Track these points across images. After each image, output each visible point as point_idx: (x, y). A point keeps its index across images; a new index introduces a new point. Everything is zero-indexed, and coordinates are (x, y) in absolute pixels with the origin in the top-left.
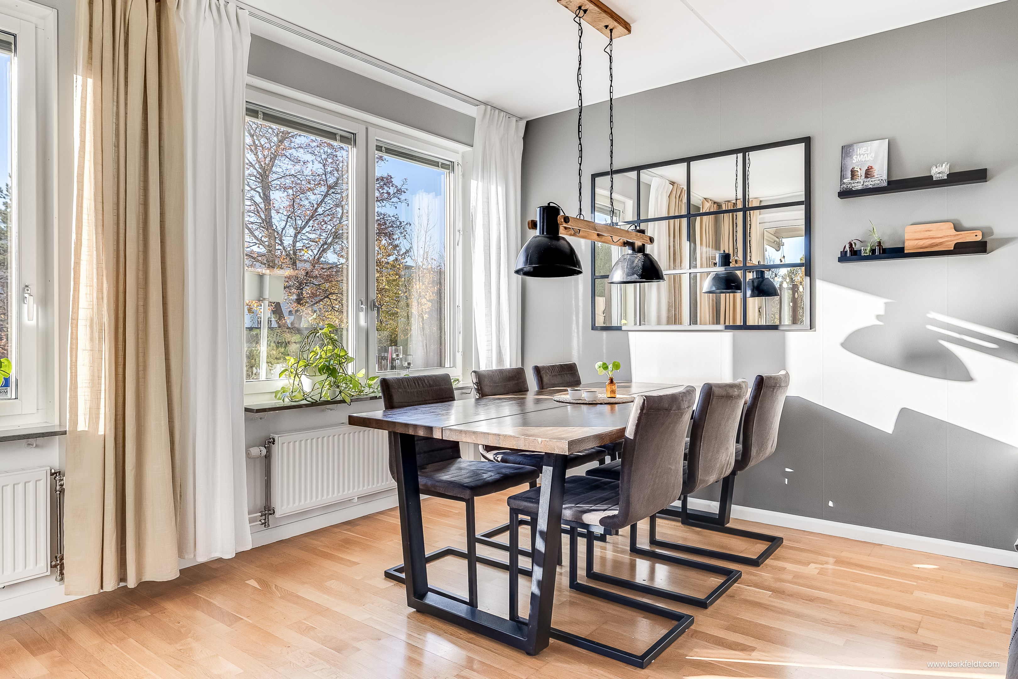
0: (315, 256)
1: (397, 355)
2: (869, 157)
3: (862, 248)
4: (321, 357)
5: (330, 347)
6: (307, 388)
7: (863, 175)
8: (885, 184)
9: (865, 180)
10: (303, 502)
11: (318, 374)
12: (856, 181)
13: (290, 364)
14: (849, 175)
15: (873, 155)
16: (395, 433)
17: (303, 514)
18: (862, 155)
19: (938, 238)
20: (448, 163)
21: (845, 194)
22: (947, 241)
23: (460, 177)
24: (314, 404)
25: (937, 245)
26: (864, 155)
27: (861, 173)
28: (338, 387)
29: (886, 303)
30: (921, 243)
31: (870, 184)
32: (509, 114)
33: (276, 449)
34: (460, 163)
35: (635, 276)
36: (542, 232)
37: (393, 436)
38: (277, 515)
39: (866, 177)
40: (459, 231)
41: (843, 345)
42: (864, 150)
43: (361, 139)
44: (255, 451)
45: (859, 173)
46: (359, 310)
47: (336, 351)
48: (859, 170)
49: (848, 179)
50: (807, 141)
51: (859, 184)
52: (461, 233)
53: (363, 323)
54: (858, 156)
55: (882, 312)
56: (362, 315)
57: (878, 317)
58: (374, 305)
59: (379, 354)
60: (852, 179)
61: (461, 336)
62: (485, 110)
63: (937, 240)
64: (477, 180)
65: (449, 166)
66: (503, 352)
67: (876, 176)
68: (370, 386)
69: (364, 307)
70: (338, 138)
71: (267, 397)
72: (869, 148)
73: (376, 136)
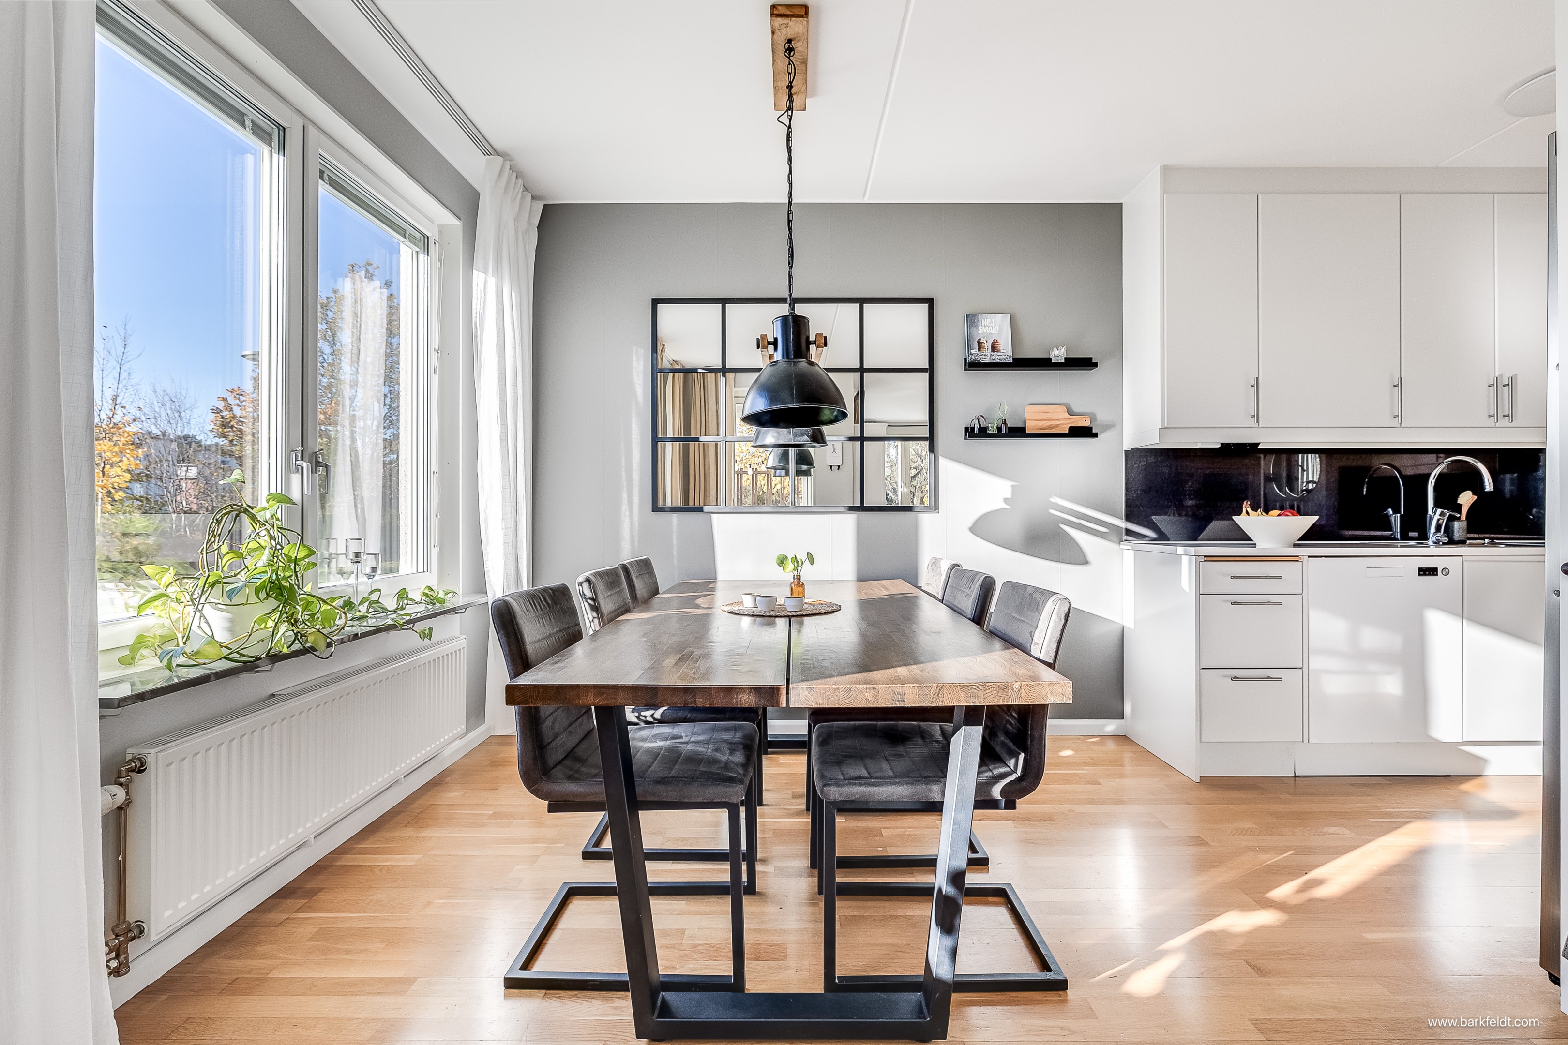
2: (994, 330)
3: (989, 425)
7: (990, 348)
8: (1011, 361)
9: (992, 353)
12: (984, 354)
14: (976, 345)
15: (997, 328)
18: (987, 327)
19: (1055, 420)
20: (417, 233)
21: (973, 365)
22: (1063, 424)
24: (250, 665)
25: (1054, 427)
26: (989, 327)
27: (987, 345)
29: (1012, 486)
30: (1041, 424)
31: (997, 358)
32: (526, 185)
35: (806, 437)
39: (993, 350)
41: (972, 530)
42: (988, 322)
43: (294, 143)
45: (986, 345)
48: (985, 342)
49: (975, 350)
50: (930, 301)
51: (986, 357)
54: (984, 327)
55: (1009, 495)
57: (1006, 500)
60: (979, 350)
62: (501, 167)
63: (1054, 422)
64: (485, 272)
67: (1002, 351)
72: (993, 320)
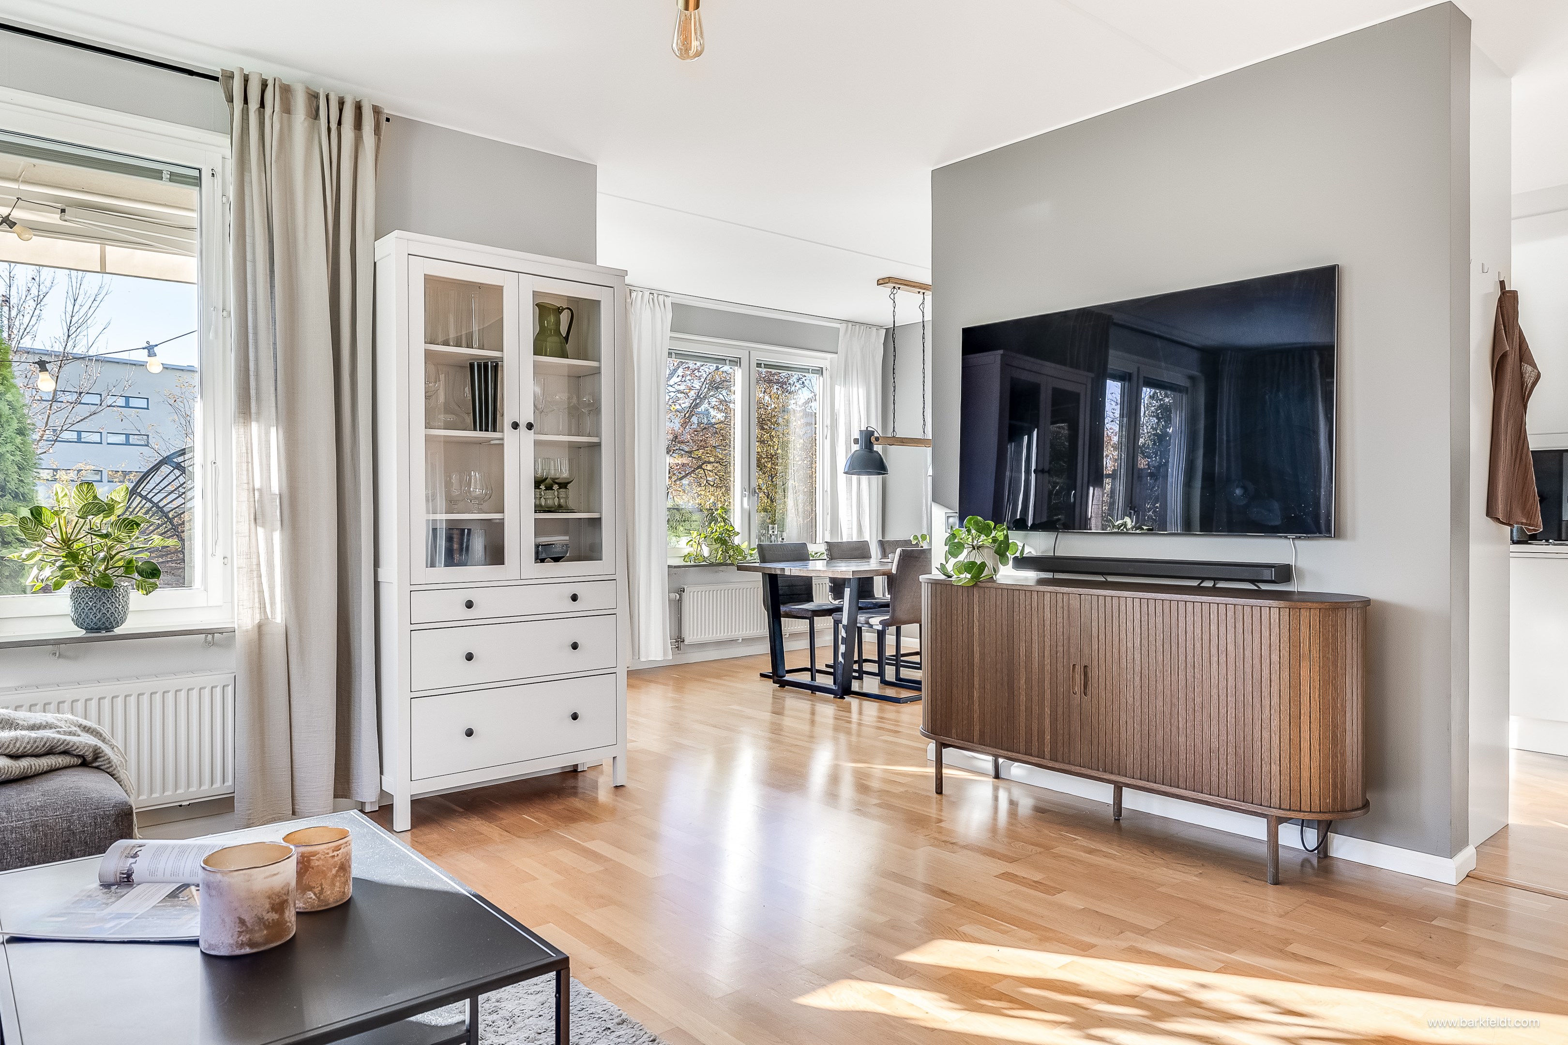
0: (685, 414)
1: (773, 532)
4: (716, 531)
5: (723, 524)
6: (706, 554)
10: (703, 636)
11: (714, 543)
13: (694, 536)
16: (765, 574)
17: (702, 645)
20: (818, 369)
23: (829, 380)
24: (712, 565)
28: (728, 553)
32: (869, 325)
33: (685, 595)
34: (829, 368)
36: (861, 446)
37: (764, 574)
38: (686, 643)
40: (827, 426)
43: (745, 362)
44: (673, 595)
46: (743, 496)
47: (726, 527)
52: (829, 428)
53: (746, 506)
56: (745, 500)
58: (755, 491)
59: (759, 532)
61: (829, 517)
62: (847, 326)
64: (840, 385)
65: (820, 371)
66: (864, 530)
68: (751, 555)
69: (747, 493)
70: (727, 362)
71: (678, 559)
73: (756, 356)
